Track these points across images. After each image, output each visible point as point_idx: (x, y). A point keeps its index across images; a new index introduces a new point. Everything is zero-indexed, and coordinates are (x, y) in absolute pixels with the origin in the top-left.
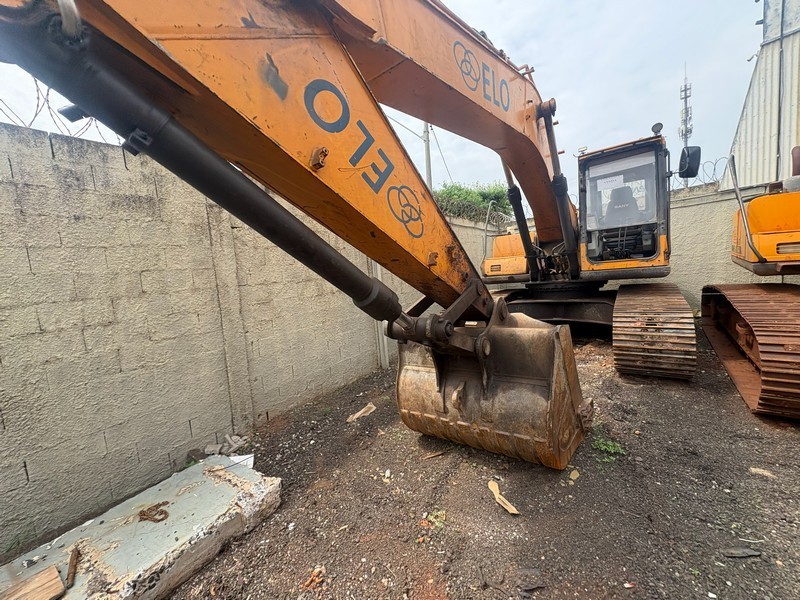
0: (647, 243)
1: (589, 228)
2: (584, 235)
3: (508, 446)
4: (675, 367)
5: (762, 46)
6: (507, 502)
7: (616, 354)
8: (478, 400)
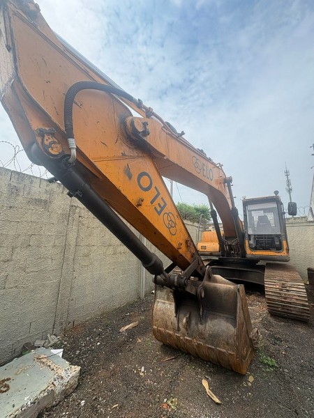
0: (277, 243)
1: (249, 233)
2: (247, 236)
3: (213, 356)
4: (300, 313)
6: (213, 395)
7: (268, 303)
8: (197, 324)
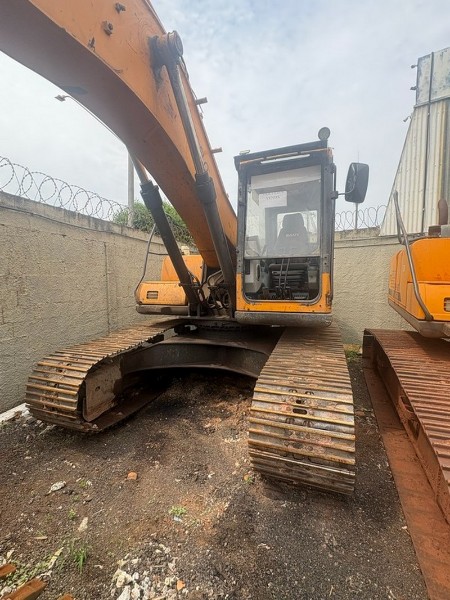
0: (312, 280)
1: (246, 255)
2: (240, 263)
5: (415, 108)
